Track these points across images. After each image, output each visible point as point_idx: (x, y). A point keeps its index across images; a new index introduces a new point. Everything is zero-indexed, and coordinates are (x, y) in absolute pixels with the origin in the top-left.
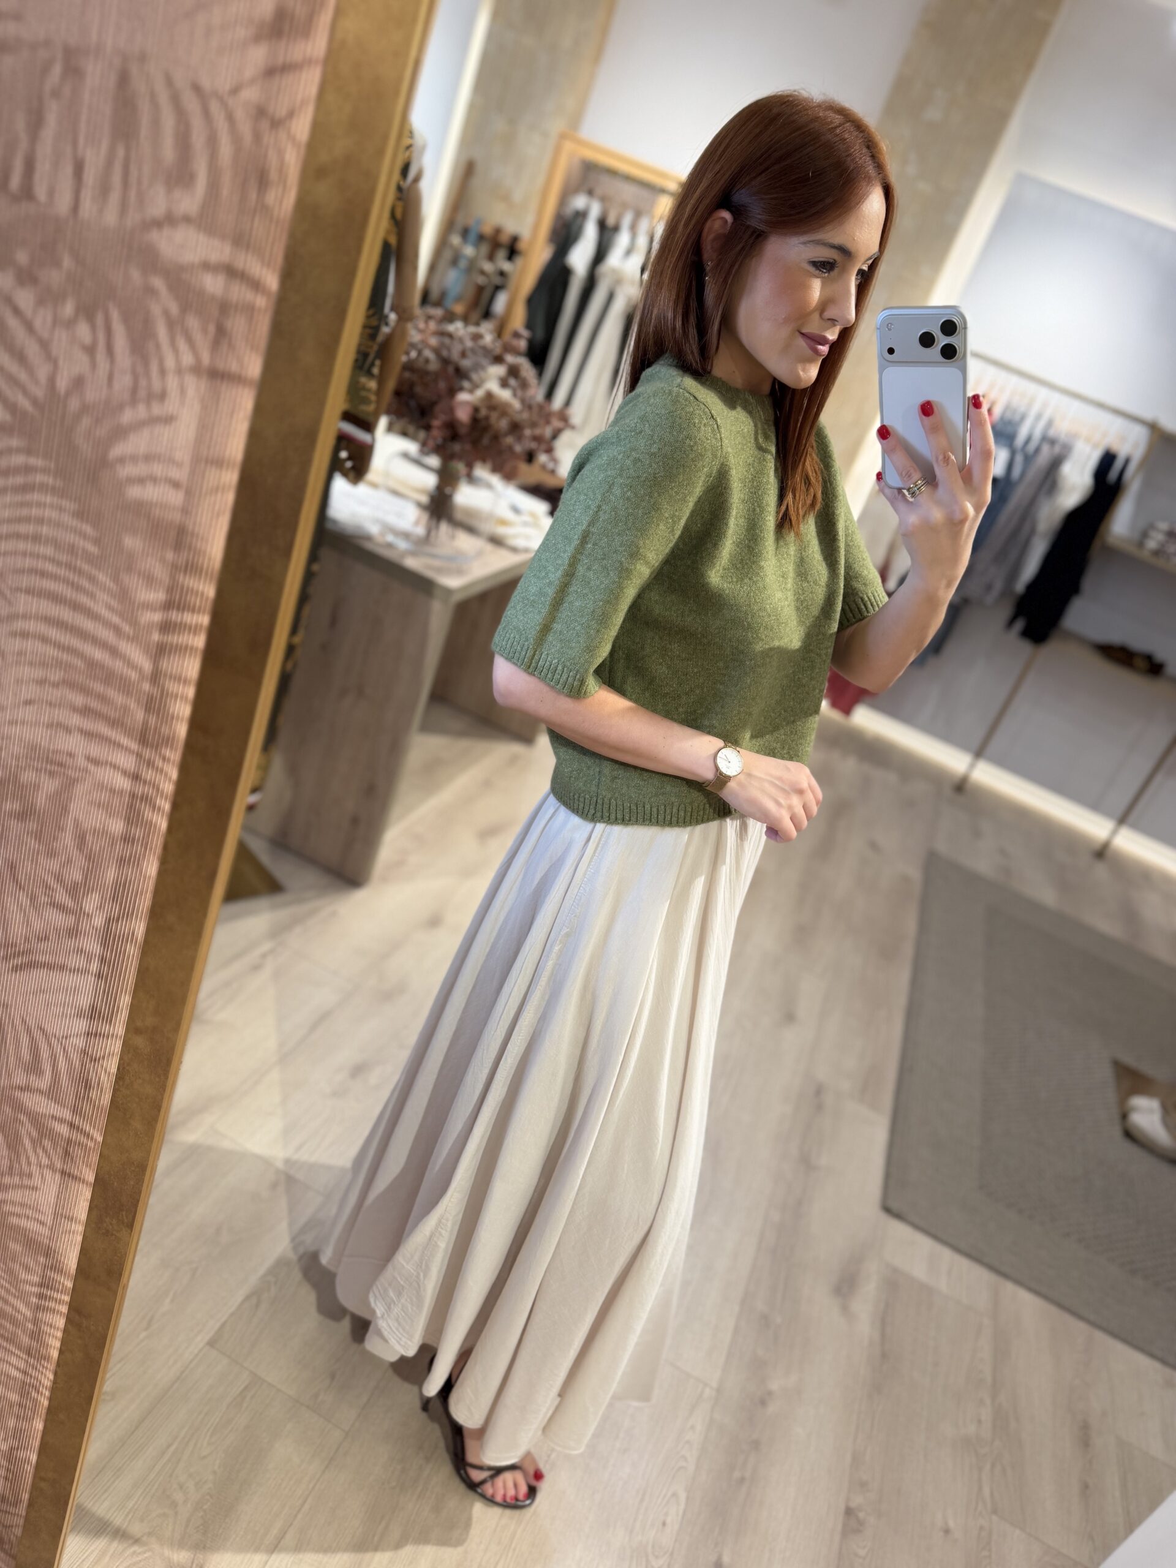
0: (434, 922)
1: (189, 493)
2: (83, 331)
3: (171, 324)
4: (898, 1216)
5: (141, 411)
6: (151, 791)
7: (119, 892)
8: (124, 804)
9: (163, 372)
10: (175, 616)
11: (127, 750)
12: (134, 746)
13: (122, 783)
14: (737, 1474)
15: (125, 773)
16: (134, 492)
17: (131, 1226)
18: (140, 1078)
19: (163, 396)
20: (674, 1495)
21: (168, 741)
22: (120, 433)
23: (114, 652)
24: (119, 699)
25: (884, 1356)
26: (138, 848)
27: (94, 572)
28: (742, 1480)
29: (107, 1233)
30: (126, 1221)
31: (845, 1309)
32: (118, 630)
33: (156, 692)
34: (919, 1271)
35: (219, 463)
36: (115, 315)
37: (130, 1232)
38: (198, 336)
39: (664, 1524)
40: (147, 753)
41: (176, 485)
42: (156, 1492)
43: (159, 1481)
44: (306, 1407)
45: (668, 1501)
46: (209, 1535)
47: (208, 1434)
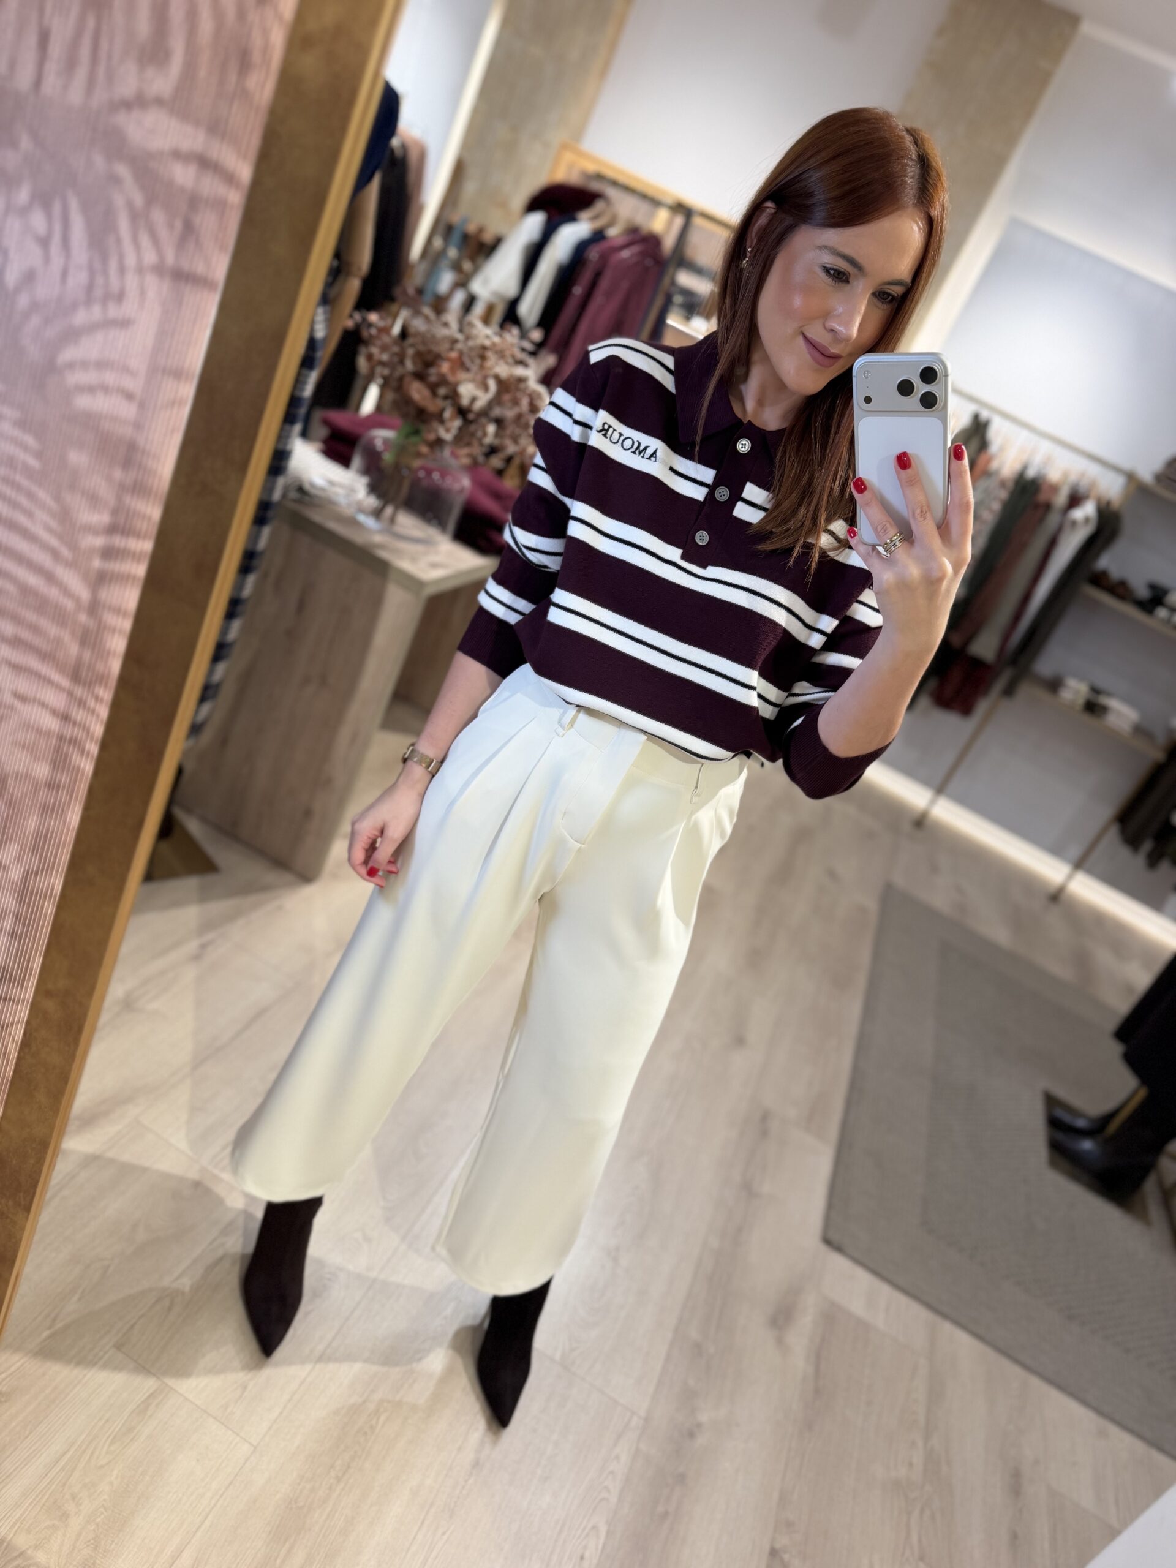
1: (142, 406)
2: (38, 220)
3: (135, 217)
4: (839, 1249)
5: (97, 312)
6: (79, 733)
7: (40, 842)
8: (50, 747)
9: (122, 270)
10: (118, 541)
12: (65, 682)
13: (50, 723)
14: (660, 1509)
15: (54, 712)
16: (83, 402)
18: (47, 1046)
19: (120, 297)
20: (594, 1527)
21: (101, 679)
22: (72, 335)
23: (50, 577)
24: (53, 630)
25: (817, 1391)
26: (63, 796)
27: (34, 488)
28: (666, 1514)
31: (780, 1342)
32: (55, 555)
33: (92, 624)
34: (857, 1307)
35: (178, 374)
38: (163, 233)
39: (582, 1558)
40: (79, 691)
41: (129, 396)
42: (46, 1502)
43: (50, 1491)
44: (215, 1418)
45: (587, 1535)
46: (100, 1551)
47: (108, 1443)
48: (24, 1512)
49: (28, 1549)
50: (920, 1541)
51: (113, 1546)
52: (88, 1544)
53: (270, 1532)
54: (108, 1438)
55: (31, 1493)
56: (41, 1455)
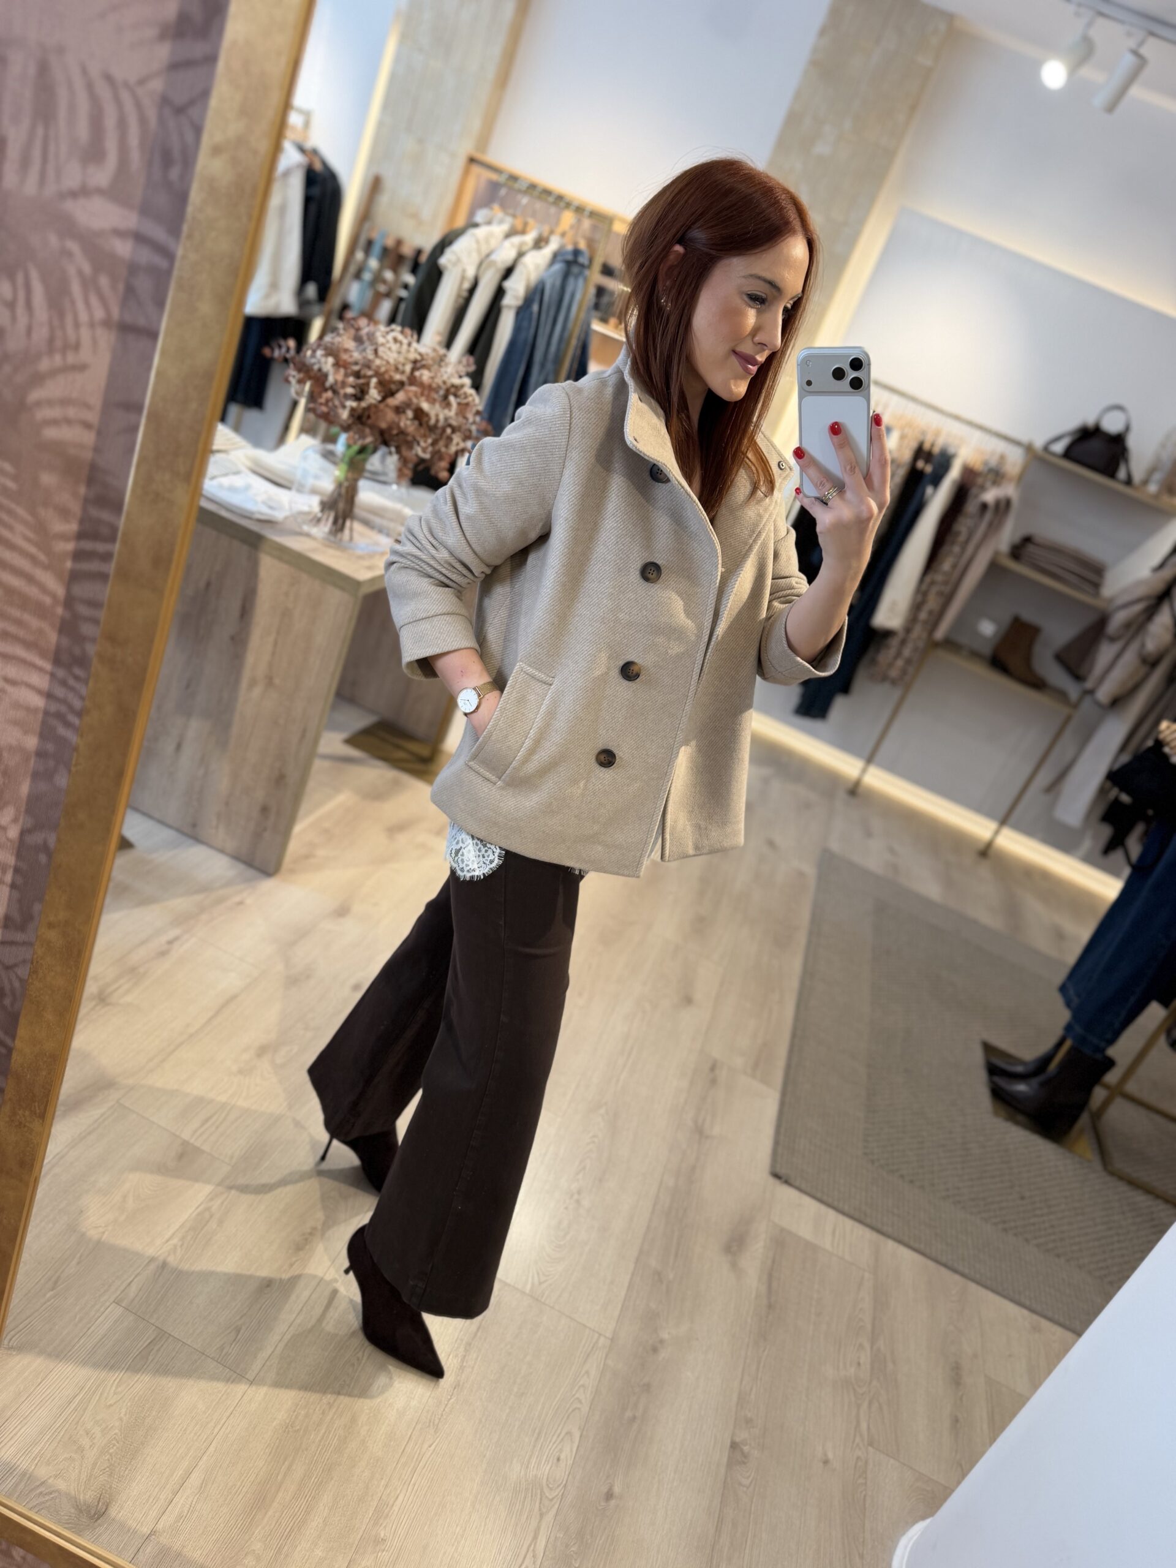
0: (342, 911)
1: (99, 433)
2: (5, 289)
3: (85, 283)
4: (787, 1182)
5: (58, 359)
6: (62, 708)
9: (77, 325)
11: (40, 669)
12: (48, 666)
13: (37, 701)
14: (629, 1414)
15: (39, 692)
16: (51, 433)
17: (42, 1116)
18: (52, 970)
19: (77, 347)
20: (569, 1433)
22: (38, 379)
23: (30, 579)
24: (35, 623)
25: (770, 1306)
27: (13, 506)
28: (634, 1418)
29: (20, 1125)
30: (38, 1111)
31: (734, 1265)
32: (33, 559)
34: (805, 1231)
35: (128, 407)
36: (34, 275)
37: (41, 1121)
38: (109, 294)
39: (558, 1459)
40: (60, 672)
41: (87, 425)
42: (62, 1438)
43: (65, 1428)
44: (212, 1358)
45: (562, 1439)
46: (115, 1477)
47: (115, 1385)
48: (43, 1448)
49: (49, 1478)
50: (869, 1428)
51: (126, 1472)
52: (105, 1471)
53: (270, 1453)
54: (115, 1380)
55: (47, 1431)
56: (55, 1398)
